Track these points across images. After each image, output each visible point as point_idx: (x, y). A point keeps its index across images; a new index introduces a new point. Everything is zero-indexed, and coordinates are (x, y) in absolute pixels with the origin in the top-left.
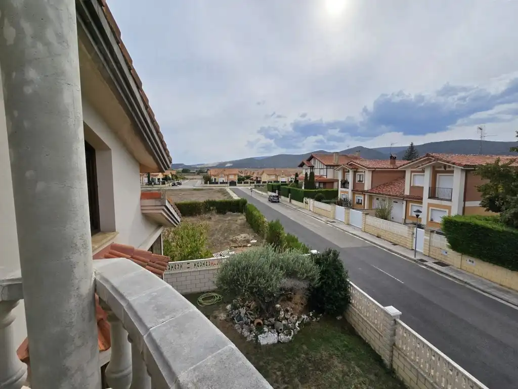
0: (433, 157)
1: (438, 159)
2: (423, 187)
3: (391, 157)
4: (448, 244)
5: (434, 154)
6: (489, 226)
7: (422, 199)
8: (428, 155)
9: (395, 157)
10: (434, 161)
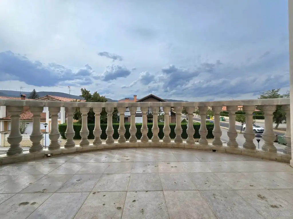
0: (50, 97)
1: (53, 98)
2: (46, 113)
3: (22, 96)
4: (62, 137)
5: (50, 96)
6: (76, 125)
7: (45, 119)
8: (47, 96)
9: (25, 96)
10: (51, 99)
